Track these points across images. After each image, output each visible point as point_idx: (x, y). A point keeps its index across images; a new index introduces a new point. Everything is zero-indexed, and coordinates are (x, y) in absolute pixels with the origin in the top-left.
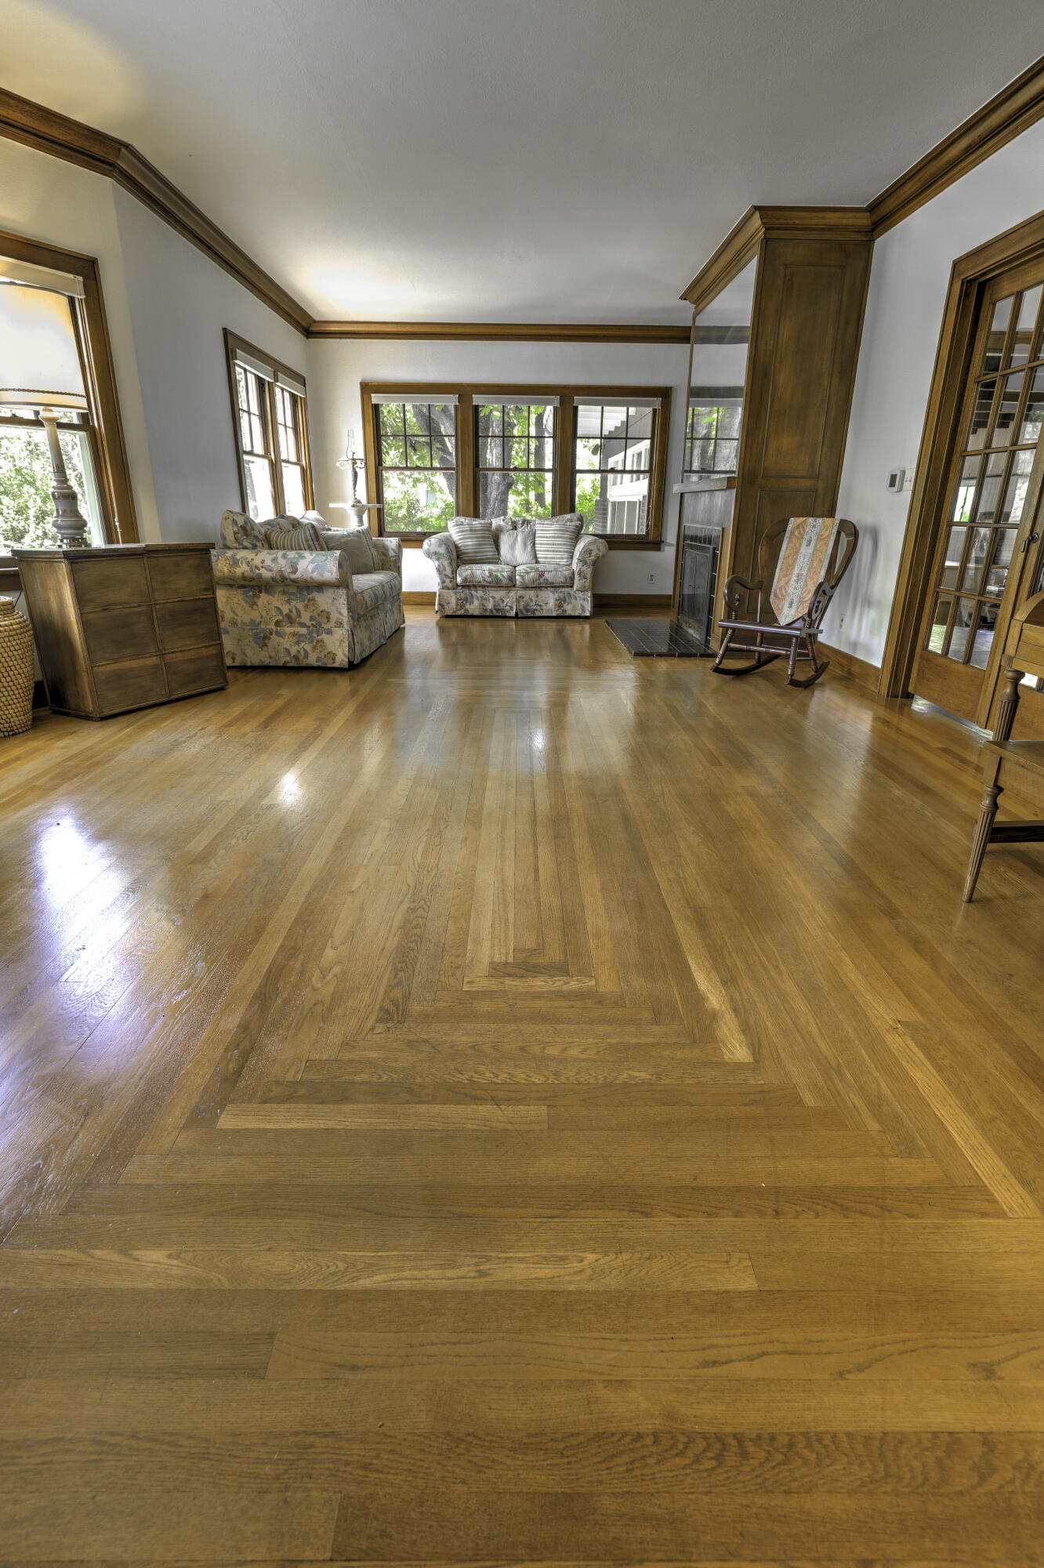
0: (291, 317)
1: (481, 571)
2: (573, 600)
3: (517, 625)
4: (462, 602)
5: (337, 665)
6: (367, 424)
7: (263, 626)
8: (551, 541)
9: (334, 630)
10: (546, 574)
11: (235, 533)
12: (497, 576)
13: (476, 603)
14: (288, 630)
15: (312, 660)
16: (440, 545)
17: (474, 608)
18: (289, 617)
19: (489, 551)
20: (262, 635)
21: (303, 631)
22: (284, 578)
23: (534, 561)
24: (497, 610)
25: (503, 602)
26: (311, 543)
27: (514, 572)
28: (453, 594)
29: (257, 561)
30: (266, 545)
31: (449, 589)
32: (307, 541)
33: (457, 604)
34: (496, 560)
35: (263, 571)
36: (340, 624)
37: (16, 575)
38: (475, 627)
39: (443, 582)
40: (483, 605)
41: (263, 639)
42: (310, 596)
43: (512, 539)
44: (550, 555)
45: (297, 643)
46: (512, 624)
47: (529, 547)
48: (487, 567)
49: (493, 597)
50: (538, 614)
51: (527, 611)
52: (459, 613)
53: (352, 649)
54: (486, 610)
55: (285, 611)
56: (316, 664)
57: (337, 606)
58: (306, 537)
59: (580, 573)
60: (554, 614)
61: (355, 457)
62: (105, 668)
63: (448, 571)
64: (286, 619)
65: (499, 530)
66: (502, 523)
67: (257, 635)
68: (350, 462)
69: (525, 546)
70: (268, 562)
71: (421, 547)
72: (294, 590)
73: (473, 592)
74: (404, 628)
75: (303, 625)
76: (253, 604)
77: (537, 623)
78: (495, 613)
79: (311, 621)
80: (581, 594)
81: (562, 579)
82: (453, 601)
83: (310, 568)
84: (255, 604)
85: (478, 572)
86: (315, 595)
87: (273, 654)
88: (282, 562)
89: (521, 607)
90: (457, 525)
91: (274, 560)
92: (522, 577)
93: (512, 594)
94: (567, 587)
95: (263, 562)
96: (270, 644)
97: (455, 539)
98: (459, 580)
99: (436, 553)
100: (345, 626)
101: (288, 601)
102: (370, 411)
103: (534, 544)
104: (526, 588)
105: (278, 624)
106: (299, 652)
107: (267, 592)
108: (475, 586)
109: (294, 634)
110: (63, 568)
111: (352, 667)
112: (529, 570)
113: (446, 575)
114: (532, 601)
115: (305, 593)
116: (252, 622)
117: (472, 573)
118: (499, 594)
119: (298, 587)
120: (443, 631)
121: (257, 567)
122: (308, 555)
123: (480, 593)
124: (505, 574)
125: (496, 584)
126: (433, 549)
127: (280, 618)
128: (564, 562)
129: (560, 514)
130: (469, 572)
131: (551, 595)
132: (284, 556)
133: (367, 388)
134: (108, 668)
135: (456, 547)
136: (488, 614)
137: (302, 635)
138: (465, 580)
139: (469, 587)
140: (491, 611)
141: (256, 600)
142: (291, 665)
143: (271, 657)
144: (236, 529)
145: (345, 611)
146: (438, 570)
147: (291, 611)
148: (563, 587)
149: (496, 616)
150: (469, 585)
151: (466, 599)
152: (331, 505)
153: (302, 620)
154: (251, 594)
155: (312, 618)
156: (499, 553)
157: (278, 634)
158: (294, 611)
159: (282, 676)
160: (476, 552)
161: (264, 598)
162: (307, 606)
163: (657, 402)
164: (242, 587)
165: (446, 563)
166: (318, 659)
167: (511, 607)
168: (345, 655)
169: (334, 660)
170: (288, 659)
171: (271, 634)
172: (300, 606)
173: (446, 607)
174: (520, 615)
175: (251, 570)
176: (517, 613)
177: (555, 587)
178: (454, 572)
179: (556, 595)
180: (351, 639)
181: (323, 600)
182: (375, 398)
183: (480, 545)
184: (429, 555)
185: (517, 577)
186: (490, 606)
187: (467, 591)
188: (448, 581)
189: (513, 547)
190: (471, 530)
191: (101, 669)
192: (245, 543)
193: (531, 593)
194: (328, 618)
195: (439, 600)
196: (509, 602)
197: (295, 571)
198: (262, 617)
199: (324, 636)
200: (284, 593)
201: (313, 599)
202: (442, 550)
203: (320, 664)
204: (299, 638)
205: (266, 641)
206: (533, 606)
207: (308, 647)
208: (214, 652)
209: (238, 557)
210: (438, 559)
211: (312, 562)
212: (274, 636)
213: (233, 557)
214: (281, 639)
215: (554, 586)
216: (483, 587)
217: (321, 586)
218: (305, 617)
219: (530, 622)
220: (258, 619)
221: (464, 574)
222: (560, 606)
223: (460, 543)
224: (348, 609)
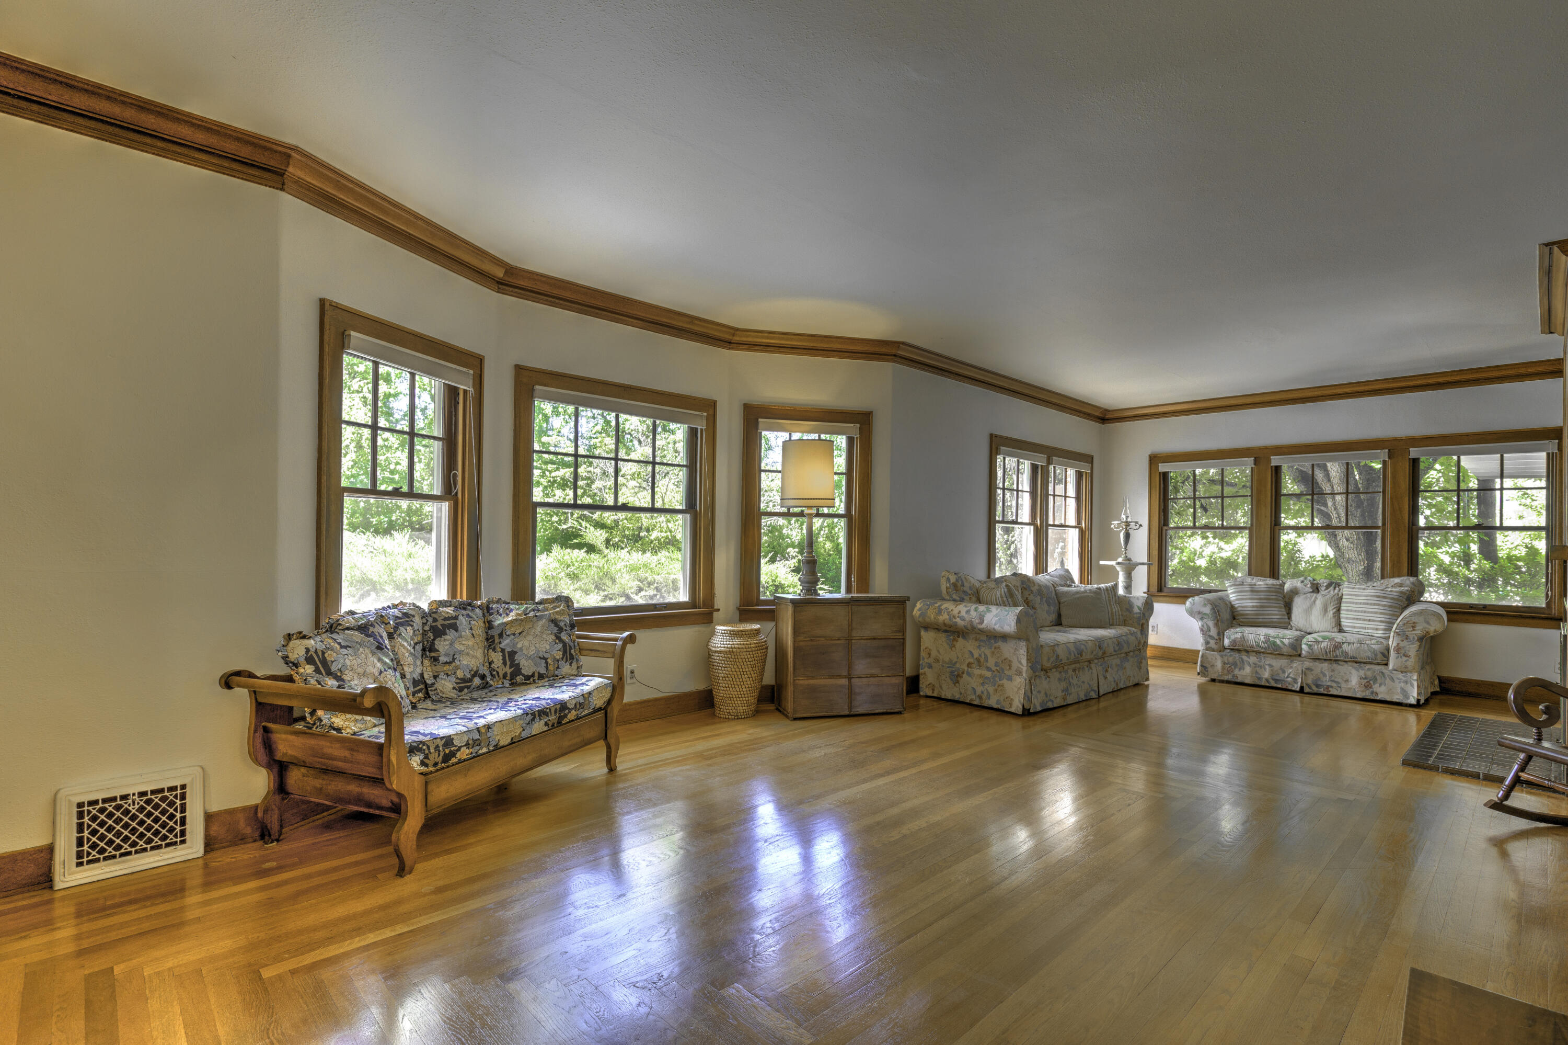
1: (1255, 635)
2: (1388, 681)
3: (1302, 703)
4: (1230, 666)
5: (1012, 710)
6: (1153, 492)
7: (958, 665)
8: (1361, 608)
9: (1014, 677)
10: (1345, 647)
11: (947, 588)
12: (1274, 643)
13: (1248, 670)
14: (977, 672)
15: (993, 703)
16: (1205, 605)
17: (1245, 673)
18: (978, 660)
19: (1275, 613)
20: (956, 673)
21: (989, 674)
22: (973, 628)
23: (1336, 629)
24: (1276, 681)
25: (1284, 672)
26: (1005, 599)
27: (1299, 640)
28: (1218, 657)
29: (955, 612)
30: (974, 599)
31: (1213, 650)
32: (1002, 597)
33: (1223, 668)
34: (1285, 623)
35: (958, 620)
36: (1019, 673)
38: (1246, 695)
39: (1207, 643)
40: (1257, 672)
41: (956, 677)
42: (996, 645)
43: (1308, 603)
44: (1359, 624)
45: (983, 684)
46: (1297, 698)
47: (1330, 614)
48: (1263, 631)
49: (1271, 666)
50: (1333, 692)
51: (1318, 686)
52: (1226, 678)
53: (1028, 697)
54: (1260, 679)
55: (976, 655)
56: (995, 706)
57: (1019, 655)
58: (1001, 594)
59: (1398, 649)
60: (1359, 695)
61: (1129, 520)
62: (803, 682)
63: (1214, 632)
64: (976, 662)
65: (1295, 592)
66: (1299, 585)
67: (952, 672)
68: (1123, 525)
69: (1325, 610)
70: (963, 614)
71: (1185, 603)
72: (984, 638)
73: (1245, 658)
74: (1147, 686)
75: (989, 669)
76: (952, 646)
77: (1334, 703)
78: (1273, 684)
79: (996, 666)
80: (1401, 676)
81: (1369, 654)
82: (1219, 664)
83: (993, 622)
84: (954, 646)
85: (1251, 637)
86: (1000, 644)
87: (963, 691)
88: (973, 614)
89: (1309, 682)
90: (1234, 585)
91: (968, 612)
92: (1310, 646)
93: (1297, 665)
94: (1378, 664)
95: (959, 612)
96: (961, 681)
97: (1232, 599)
98: (1227, 642)
99: (1199, 613)
100: (1024, 675)
101: (979, 647)
102: (1157, 479)
103: (1339, 610)
104: (1316, 659)
105: (969, 665)
106: (982, 692)
107: (964, 637)
108: (1247, 651)
109: (981, 676)
111: (1027, 713)
112: (1320, 639)
113: (1211, 637)
114: (1325, 675)
115: (993, 641)
116: (951, 661)
117: (1243, 637)
118: (1278, 663)
119: (987, 636)
120: (1203, 692)
121: (954, 617)
122: (994, 610)
123: (1253, 659)
124: (1286, 641)
125: (1273, 650)
126: (1196, 609)
127: (971, 660)
128: (1379, 633)
129: (1393, 576)
130: (1239, 635)
131: (1354, 672)
132: (976, 610)
133: (1154, 459)
134: (806, 682)
135: (1232, 607)
136: (1263, 683)
137: (987, 678)
138: (1234, 642)
139: (1239, 651)
140: (1267, 680)
141: (955, 643)
142: (975, 703)
143: (961, 694)
144: (948, 585)
145: (1024, 661)
146: (1202, 630)
147: (980, 655)
148: (1372, 663)
149: (1276, 687)
150: (1239, 649)
151: (1235, 664)
153: (989, 665)
154: (952, 637)
155: (996, 664)
156: (1290, 618)
157: (969, 674)
158: (983, 656)
159: (967, 710)
160: (1257, 615)
161: (961, 642)
162: (993, 653)
163: (1548, 446)
164: (946, 631)
165: (1211, 624)
166: (998, 702)
167: (1295, 680)
168: (1020, 701)
169: (1011, 704)
170: (973, 697)
171: (963, 673)
172: (988, 652)
173: (1210, 669)
174: (1306, 690)
175: (950, 619)
176: (1302, 688)
177: (1360, 663)
178: (1221, 634)
179: (1362, 673)
180: (1028, 687)
181: (1007, 649)
182: (1163, 468)
183: (1261, 607)
184: (1191, 613)
185: (1304, 646)
186: (1266, 675)
187: (1236, 655)
188: (1212, 643)
189: (1308, 611)
190: (1252, 591)
191: (801, 682)
192: (954, 596)
193: (1325, 666)
194: (1010, 666)
195: (1201, 661)
196: (1293, 673)
197: (982, 622)
198: (958, 658)
199: (1005, 681)
200: (976, 639)
201: (999, 648)
202: (1207, 610)
203: (999, 707)
204: (984, 681)
205: (959, 679)
206: (1326, 681)
207: (991, 689)
208: (897, 681)
209: (942, 607)
210: (1202, 619)
211: (996, 616)
212: (965, 676)
213: (939, 606)
214: (970, 679)
215: (1357, 662)
216: (1257, 652)
217: (1004, 637)
218: (991, 663)
219: (1322, 701)
220: (955, 660)
221: (1233, 637)
222: (1367, 686)
223: (1237, 604)
224: (1028, 660)
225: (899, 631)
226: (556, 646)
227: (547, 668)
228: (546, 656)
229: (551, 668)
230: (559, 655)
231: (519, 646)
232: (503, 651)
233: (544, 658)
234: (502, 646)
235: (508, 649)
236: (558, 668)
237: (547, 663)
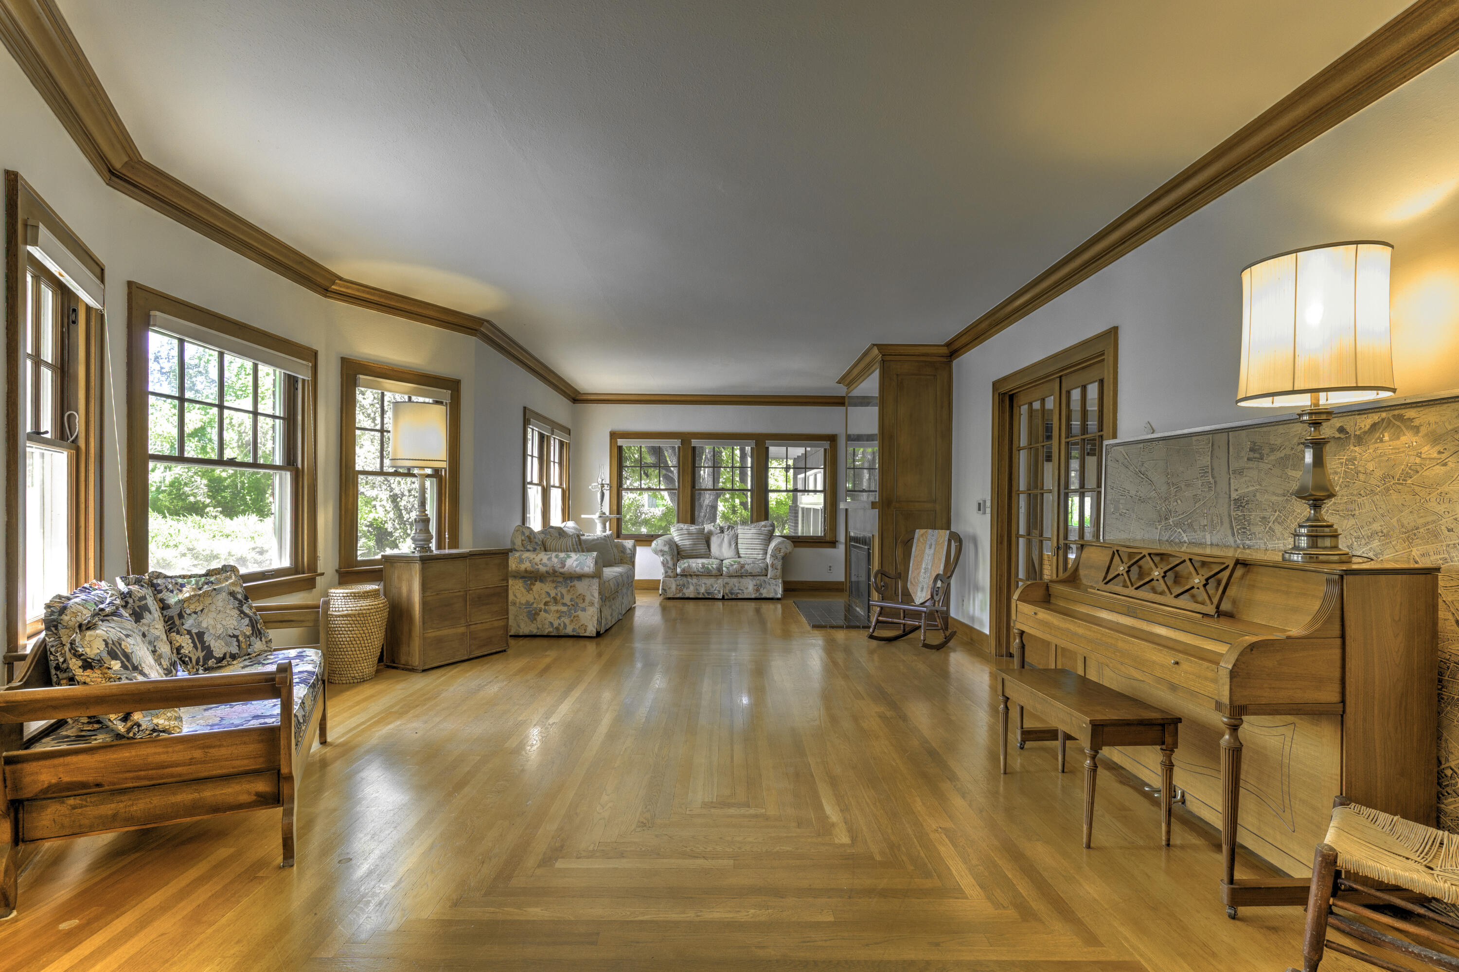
0: (565, 392)
1: (696, 564)
2: (768, 586)
3: (723, 605)
4: (681, 588)
5: (587, 634)
6: (613, 460)
7: (535, 605)
8: (749, 541)
9: (587, 608)
10: (746, 566)
11: (522, 540)
12: (708, 568)
13: (692, 588)
14: (553, 608)
15: (569, 631)
16: (665, 545)
17: (690, 592)
18: (555, 599)
19: (702, 548)
20: (533, 612)
21: (565, 609)
22: (555, 571)
23: (737, 556)
24: (708, 593)
25: (713, 587)
26: (575, 547)
27: (721, 565)
28: (673, 582)
29: (537, 559)
30: (543, 549)
31: (670, 577)
32: (573, 545)
33: (677, 589)
34: (708, 555)
35: (540, 567)
36: (592, 604)
37: (381, 570)
38: (690, 606)
39: (666, 572)
40: (697, 589)
41: (533, 615)
42: (572, 584)
43: (720, 540)
44: (749, 552)
45: (559, 618)
46: (720, 604)
47: (733, 546)
48: (700, 561)
49: (705, 584)
50: (740, 596)
51: (732, 594)
52: (678, 596)
53: (599, 622)
54: (699, 593)
55: (553, 594)
56: (571, 634)
57: (591, 591)
58: (572, 542)
59: (772, 565)
60: (753, 596)
61: (604, 482)
62: (432, 634)
63: (670, 564)
64: (552, 601)
65: (710, 533)
66: (712, 528)
67: (529, 612)
68: (599, 486)
69: (730, 545)
70: (545, 560)
71: (650, 546)
72: (561, 580)
73: (690, 580)
74: (635, 607)
75: (564, 605)
76: (529, 590)
77: (740, 603)
78: (707, 596)
79: (571, 601)
80: (773, 581)
81: (759, 570)
82: (674, 587)
83: (574, 565)
84: (531, 589)
85: (694, 565)
86: (576, 583)
87: (540, 626)
88: (555, 560)
89: (727, 591)
90: (678, 530)
91: (549, 559)
92: (728, 568)
93: (720, 581)
94: (763, 575)
95: (541, 560)
96: (539, 618)
97: (676, 540)
98: (679, 570)
99: (661, 551)
100: (596, 605)
101: (556, 588)
102: (616, 450)
103: (737, 544)
104: (731, 576)
105: (546, 604)
106: (559, 624)
107: (541, 581)
108: (691, 575)
109: (557, 611)
110: (417, 567)
111: (599, 634)
112: (733, 563)
113: (668, 567)
114: (735, 586)
115: (569, 582)
116: (528, 603)
117: (689, 566)
118: (710, 581)
119: (564, 578)
120: (664, 609)
121: (536, 564)
122: (574, 556)
123: (695, 580)
124: (714, 566)
125: (707, 573)
126: (659, 548)
127: (548, 599)
128: (760, 557)
129: (757, 521)
130: (686, 565)
131: (750, 582)
132: (557, 557)
133: (614, 436)
134: (434, 634)
135: (677, 546)
136: (701, 596)
137: (563, 612)
138: (683, 570)
139: (686, 576)
140: (703, 594)
141: (532, 587)
142: (553, 634)
143: (538, 629)
144: (523, 538)
145: (596, 595)
146: (663, 563)
147: (556, 594)
148: (759, 575)
149: (709, 598)
150: (686, 574)
151: (684, 585)
152: (583, 516)
153: (564, 601)
154: (529, 582)
155: (571, 600)
156: (710, 550)
157: (545, 611)
158: (559, 594)
159: (545, 642)
160: (693, 550)
161: (538, 585)
162: (569, 591)
163: (827, 444)
164: (523, 577)
165: (669, 558)
166: (574, 630)
167: (719, 591)
168: (594, 626)
169: (585, 630)
170: (551, 630)
171: (540, 611)
172: (564, 591)
173: (668, 591)
174: (726, 597)
175: (532, 566)
176: (723, 596)
177: (754, 576)
178: (675, 565)
179: (755, 581)
180: (599, 615)
181: (581, 587)
182: (620, 442)
183: (694, 544)
184: (656, 552)
185: (724, 569)
186: (702, 590)
187: (684, 579)
188: (670, 571)
189: (720, 545)
190: (689, 534)
191: (429, 635)
192: (529, 547)
193: (735, 580)
194: (584, 600)
195: (663, 586)
196: (718, 587)
197: (564, 566)
198: (535, 599)
199: (579, 613)
200: (553, 582)
201: (574, 586)
202: (666, 549)
203: (575, 634)
204: (561, 615)
205: (536, 617)
206: (736, 590)
207: (567, 620)
208: (503, 624)
209: (523, 557)
210: (663, 555)
211: (576, 560)
212: (542, 613)
213: (520, 557)
214: (547, 615)
215: (752, 575)
216: (697, 575)
217: (580, 577)
218: (567, 599)
219: (733, 603)
220: (532, 601)
221: (683, 566)
222: (757, 590)
223: (680, 543)
224: (599, 593)
225: (503, 580)
226: (243, 621)
227: (239, 646)
228: (237, 633)
229: (243, 646)
230: (248, 631)
231: (204, 625)
232: (189, 632)
233: (234, 636)
234: (186, 626)
235: (194, 631)
236: (250, 645)
237: (238, 641)
